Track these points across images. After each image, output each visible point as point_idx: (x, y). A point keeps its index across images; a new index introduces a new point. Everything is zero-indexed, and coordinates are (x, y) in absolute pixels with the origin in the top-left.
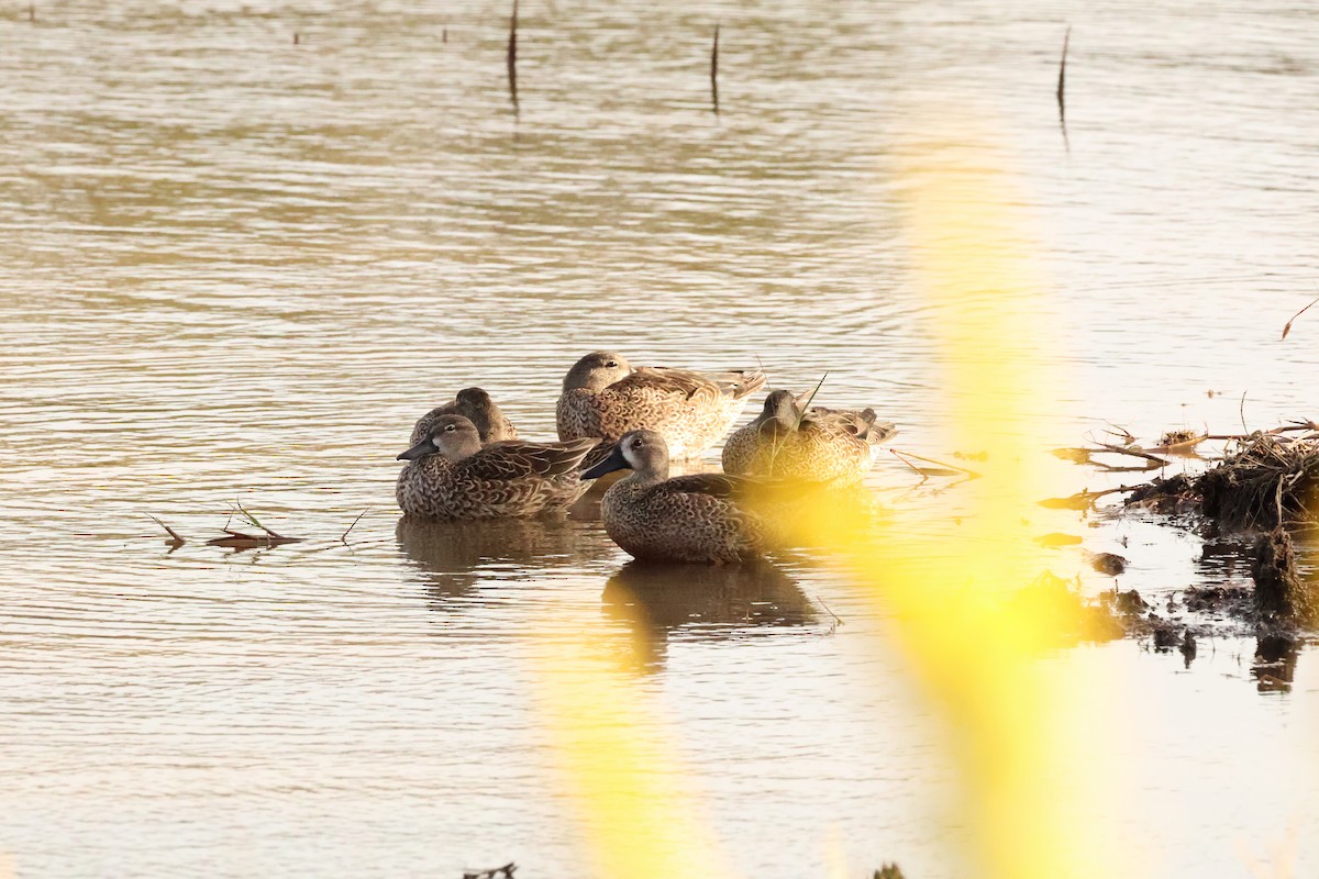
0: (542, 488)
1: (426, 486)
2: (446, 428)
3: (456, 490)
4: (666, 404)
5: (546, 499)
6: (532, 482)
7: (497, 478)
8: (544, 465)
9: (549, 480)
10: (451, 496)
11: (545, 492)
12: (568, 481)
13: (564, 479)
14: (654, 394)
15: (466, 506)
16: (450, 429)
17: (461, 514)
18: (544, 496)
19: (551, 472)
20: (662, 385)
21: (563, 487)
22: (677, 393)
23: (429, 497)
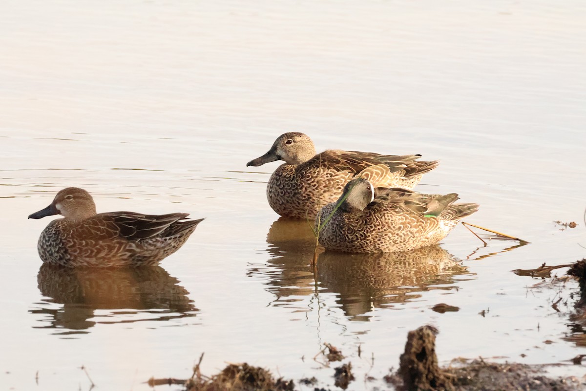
0: (127, 248)
1: (44, 241)
2: (65, 197)
3: (60, 246)
4: (333, 180)
5: (130, 256)
6: (118, 243)
7: (91, 238)
8: (130, 231)
9: (134, 243)
10: (57, 250)
11: (129, 251)
12: (150, 244)
13: (147, 242)
14: (325, 173)
15: (67, 258)
16: (69, 198)
17: (64, 263)
18: (129, 254)
19: (136, 237)
20: (336, 165)
21: (145, 248)
22: (347, 171)
23: (45, 249)
